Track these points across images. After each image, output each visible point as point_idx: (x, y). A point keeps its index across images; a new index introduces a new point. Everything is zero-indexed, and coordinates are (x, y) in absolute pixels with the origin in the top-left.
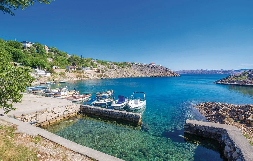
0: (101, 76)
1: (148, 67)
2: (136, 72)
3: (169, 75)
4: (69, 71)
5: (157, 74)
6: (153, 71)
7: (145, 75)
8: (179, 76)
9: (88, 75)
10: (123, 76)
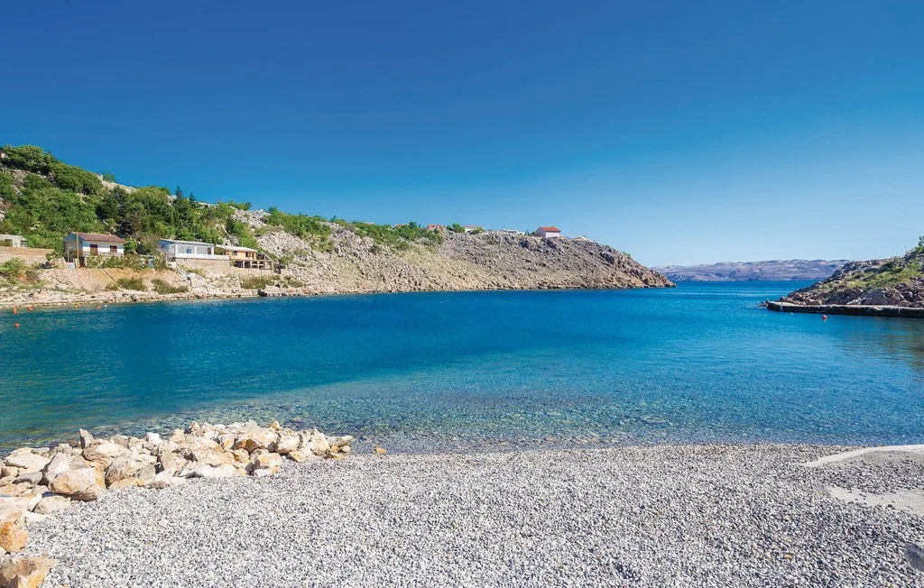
0: (262, 283)
1: (525, 244)
2: (462, 266)
3: (619, 280)
4: (77, 260)
5: (559, 278)
6: (544, 265)
7: (502, 281)
8: (667, 286)
9: (189, 279)
10: (390, 286)
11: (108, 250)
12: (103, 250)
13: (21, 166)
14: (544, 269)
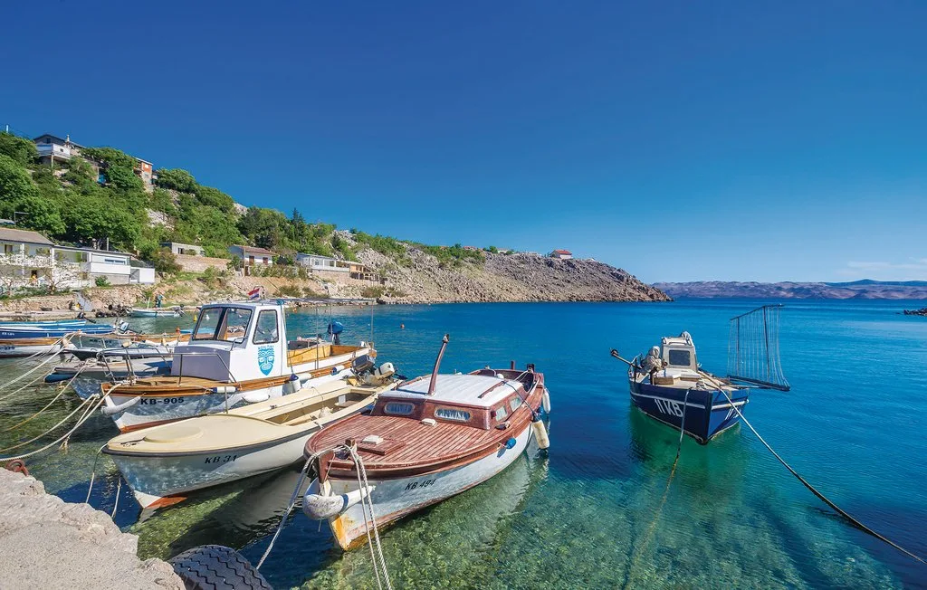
0: (377, 293)
1: (550, 264)
2: (507, 281)
3: (630, 294)
4: (243, 270)
5: (583, 292)
6: (569, 282)
7: (541, 295)
8: (668, 300)
9: (326, 288)
10: (462, 297)
11: (261, 261)
12: (258, 261)
13: (171, 186)
14: (570, 286)
